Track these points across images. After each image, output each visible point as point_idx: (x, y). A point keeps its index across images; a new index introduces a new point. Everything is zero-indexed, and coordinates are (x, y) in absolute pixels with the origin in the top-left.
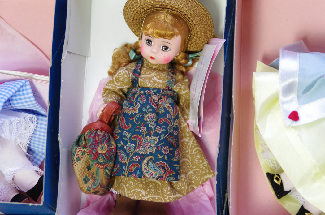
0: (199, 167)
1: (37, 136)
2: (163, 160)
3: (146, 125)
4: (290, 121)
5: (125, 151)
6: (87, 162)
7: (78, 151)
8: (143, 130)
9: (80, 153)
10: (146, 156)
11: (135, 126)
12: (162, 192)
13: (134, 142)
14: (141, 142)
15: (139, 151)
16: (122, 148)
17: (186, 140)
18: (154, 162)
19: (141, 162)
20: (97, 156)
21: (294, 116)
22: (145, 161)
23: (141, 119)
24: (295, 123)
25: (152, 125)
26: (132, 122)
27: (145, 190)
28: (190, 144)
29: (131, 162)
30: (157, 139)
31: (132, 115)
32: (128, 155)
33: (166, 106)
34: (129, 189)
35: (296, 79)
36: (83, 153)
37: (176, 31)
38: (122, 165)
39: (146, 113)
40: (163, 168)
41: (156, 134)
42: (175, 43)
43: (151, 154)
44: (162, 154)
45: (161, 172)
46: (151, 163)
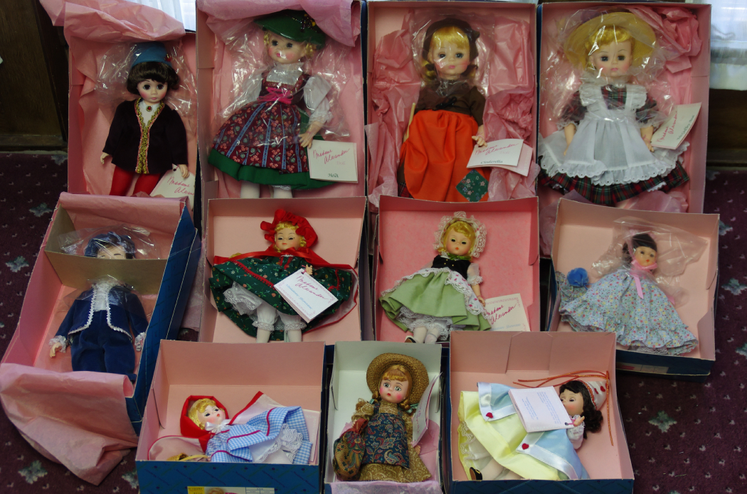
0: (421, 470)
1: (300, 454)
2: (399, 452)
3: (386, 431)
4: (488, 418)
5: (371, 447)
6: (345, 453)
7: (339, 445)
8: (384, 434)
9: (340, 447)
10: (387, 450)
11: (378, 432)
12: (397, 476)
13: (379, 442)
14: (383, 442)
15: (381, 447)
16: (370, 446)
17: (411, 453)
18: (392, 453)
19: (383, 453)
20: (354, 445)
21: (490, 415)
22: (386, 453)
23: (383, 428)
24: (490, 420)
25: (390, 431)
26: (376, 430)
27: (385, 474)
28: (414, 455)
29: (376, 453)
30: (394, 439)
31: (377, 426)
32: (374, 449)
33: (399, 424)
34: (373, 474)
35: (490, 396)
36: (343, 447)
37: (406, 378)
38: (369, 456)
39: (386, 424)
40: (399, 457)
41: (393, 436)
42: (405, 385)
43: (390, 448)
44: (398, 448)
45: (397, 459)
46: (390, 454)
